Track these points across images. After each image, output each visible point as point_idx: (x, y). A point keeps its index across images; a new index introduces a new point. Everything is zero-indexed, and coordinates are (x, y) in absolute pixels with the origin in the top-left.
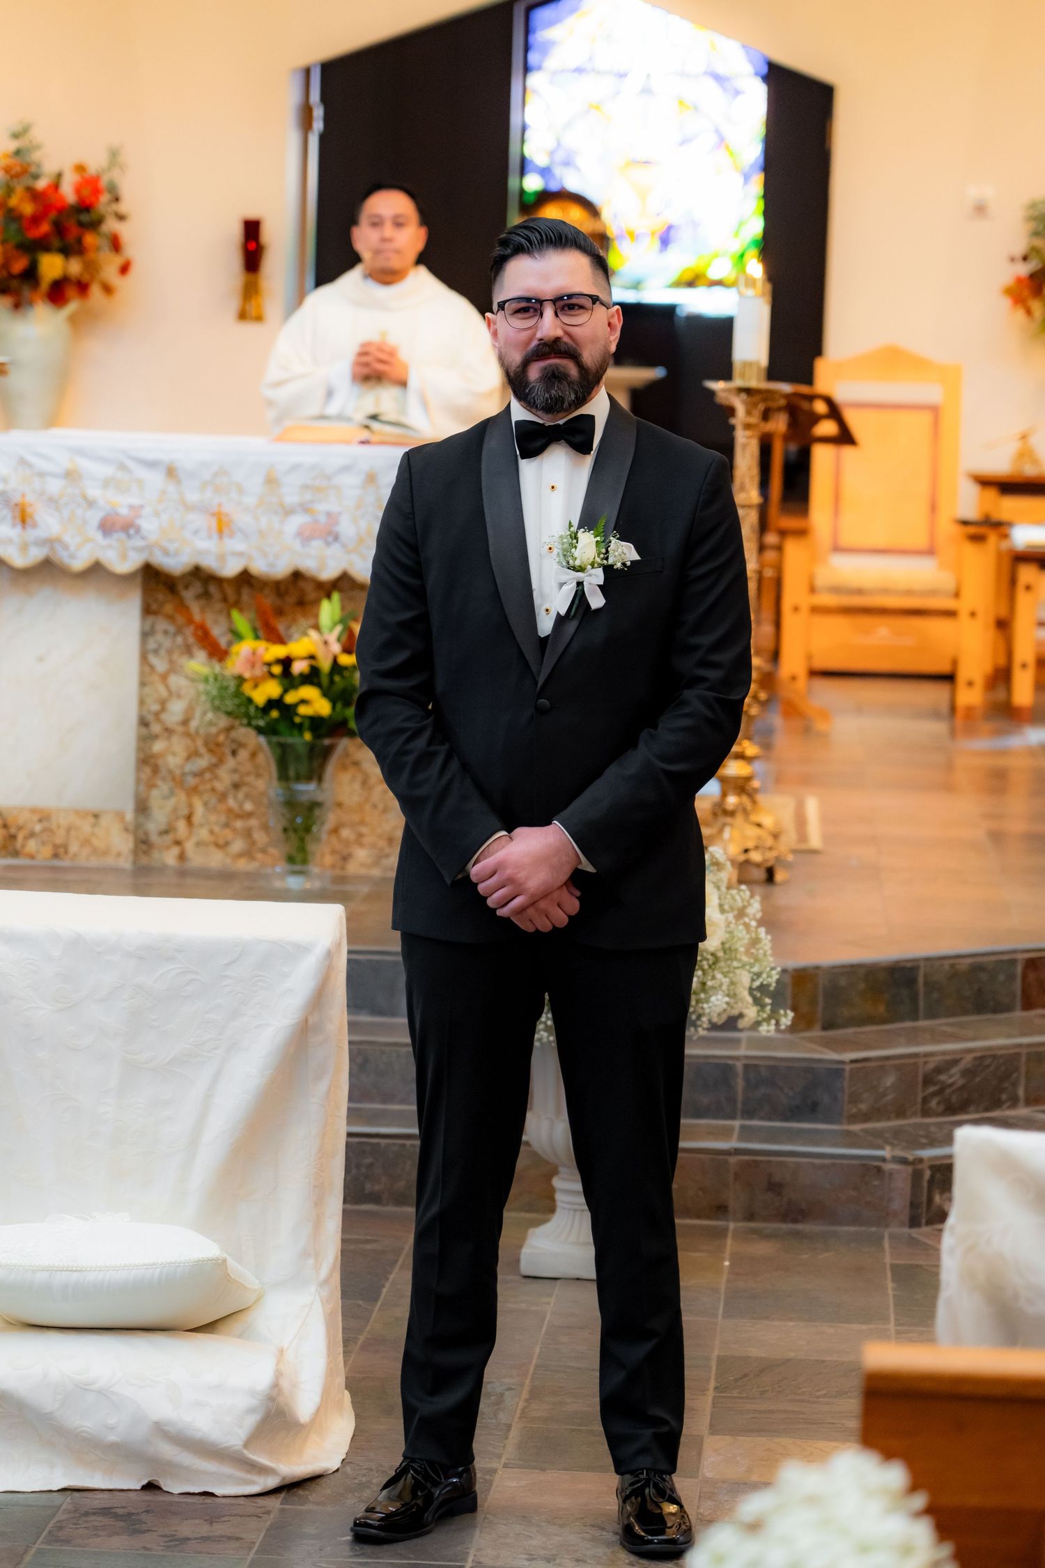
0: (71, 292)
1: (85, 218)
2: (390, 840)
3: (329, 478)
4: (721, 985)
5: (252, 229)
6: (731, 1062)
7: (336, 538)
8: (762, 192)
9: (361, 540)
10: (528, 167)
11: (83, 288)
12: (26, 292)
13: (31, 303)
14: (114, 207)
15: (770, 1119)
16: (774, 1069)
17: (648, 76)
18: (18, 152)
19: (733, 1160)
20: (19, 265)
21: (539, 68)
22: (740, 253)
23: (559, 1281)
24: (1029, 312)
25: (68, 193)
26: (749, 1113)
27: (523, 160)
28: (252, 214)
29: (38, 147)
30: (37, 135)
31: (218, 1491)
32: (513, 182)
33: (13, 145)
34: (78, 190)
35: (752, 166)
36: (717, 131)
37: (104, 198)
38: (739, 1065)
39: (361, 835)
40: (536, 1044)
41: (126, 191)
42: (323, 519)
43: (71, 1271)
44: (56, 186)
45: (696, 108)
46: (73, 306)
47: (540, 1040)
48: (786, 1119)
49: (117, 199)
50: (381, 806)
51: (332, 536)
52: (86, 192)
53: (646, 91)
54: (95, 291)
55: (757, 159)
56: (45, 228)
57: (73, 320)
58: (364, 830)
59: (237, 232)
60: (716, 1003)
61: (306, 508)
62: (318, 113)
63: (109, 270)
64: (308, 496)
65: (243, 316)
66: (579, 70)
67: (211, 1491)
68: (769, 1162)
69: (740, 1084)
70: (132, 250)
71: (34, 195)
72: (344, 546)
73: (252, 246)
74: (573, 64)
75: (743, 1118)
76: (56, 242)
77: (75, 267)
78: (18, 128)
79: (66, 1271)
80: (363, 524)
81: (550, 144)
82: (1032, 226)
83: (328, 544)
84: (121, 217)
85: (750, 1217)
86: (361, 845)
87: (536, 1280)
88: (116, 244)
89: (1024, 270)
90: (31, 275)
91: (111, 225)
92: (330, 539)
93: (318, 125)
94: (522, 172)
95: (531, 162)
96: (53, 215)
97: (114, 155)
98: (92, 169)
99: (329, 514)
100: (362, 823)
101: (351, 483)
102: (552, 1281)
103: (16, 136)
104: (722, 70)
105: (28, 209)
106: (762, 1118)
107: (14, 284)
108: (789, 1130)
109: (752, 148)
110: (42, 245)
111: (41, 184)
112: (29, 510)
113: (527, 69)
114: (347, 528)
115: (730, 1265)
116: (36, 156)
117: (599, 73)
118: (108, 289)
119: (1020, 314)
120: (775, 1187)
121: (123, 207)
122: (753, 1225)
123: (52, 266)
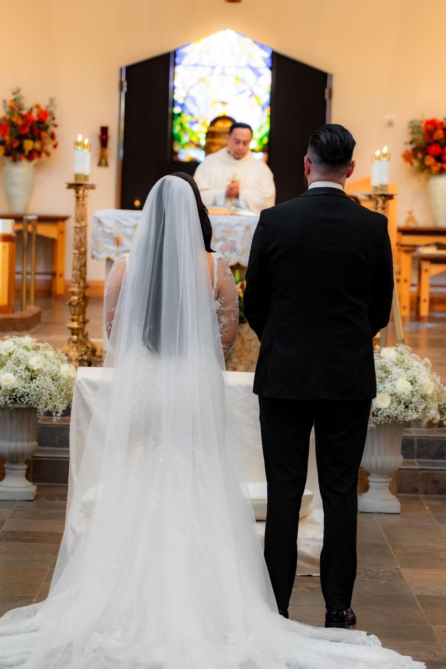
0: (35, 155)
1: (41, 126)
2: (252, 363)
3: (232, 228)
4: (432, 407)
5: (104, 131)
6: (413, 438)
7: (235, 250)
8: (269, 114)
9: (244, 251)
10: (176, 104)
11: (39, 153)
12: (18, 156)
13: (20, 160)
14: (52, 122)
15: (427, 459)
16: (428, 441)
17: (224, 67)
18: (15, 100)
19: (420, 472)
20: (16, 145)
21: (180, 64)
22: (261, 138)
23: (373, 514)
24: (412, 164)
25: (34, 115)
26: (419, 457)
27: (174, 101)
28: (104, 124)
29: (23, 98)
30: (22, 93)
31: (313, 575)
32: (170, 110)
33: (13, 97)
34: (38, 115)
35: (265, 104)
36: (251, 90)
37: (49, 118)
38: (416, 440)
39: (241, 361)
40: (369, 428)
41: (57, 114)
42: (230, 243)
43: (259, 500)
44: (30, 113)
45: (243, 80)
46: (35, 161)
47: (370, 427)
48: (433, 459)
49: (54, 119)
50: (248, 350)
51: (233, 249)
52: (42, 116)
53: (223, 73)
54: (44, 155)
55: (267, 101)
56: (27, 130)
57: (35, 166)
58: (242, 359)
59: (98, 132)
60: (433, 413)
61: (223, 239)
62: (125, 84)
63: (49, 147)
64: (224, 235)
65: (100, 164)
66: (196, 65)
67: (311, 574)
68: (433, 473)
69: (416, 446)
70: (58, 139)
71: (22, 117)
72: (238, 253)
73: (104, 137)
74: (194, 62)
75: (417, 458)
76: (30, 136)
77: (38, 145)
78: (15, 91)
79: (258, 500)
80: (245, 245)
81: (184, 94)
82: (411, 130)
83: (232, 252)
84: (56, 126)
85: (426, 493)
86: (241, 364)
87: (365, 513)
88: (53, 136)
89: (410, 148)
90: (20, 149)
91: (52, 129)
92: (233, 250)
93: (125, 89)
94: (173, 106)
95: (177, 102)
96: (29, 125)
97: (52, 101)
98: (43, 107)
99: (232, 241)
100: (241, 356)
101: (240, 229)
102: (370, 514)
103: (14, 94)
104: (254, 65)
105: (20, 122)
106: (424, 459)
107: (14, 152)
108: (435, 463)
109: (265, 97)
110: (26, 137)
111: (24, 112)
112: (120, 240)
113: (175, 64)
114: (239, 246)
115: (429, 508)
116: (22, 101)
117: (204, 66)
118: (48, 154)
119: (408, 165)
120: (435, 482)
121: (56, 122)
122: (427, 496)
123: (29, 145)
